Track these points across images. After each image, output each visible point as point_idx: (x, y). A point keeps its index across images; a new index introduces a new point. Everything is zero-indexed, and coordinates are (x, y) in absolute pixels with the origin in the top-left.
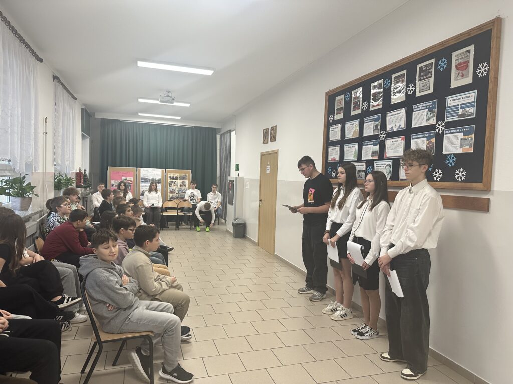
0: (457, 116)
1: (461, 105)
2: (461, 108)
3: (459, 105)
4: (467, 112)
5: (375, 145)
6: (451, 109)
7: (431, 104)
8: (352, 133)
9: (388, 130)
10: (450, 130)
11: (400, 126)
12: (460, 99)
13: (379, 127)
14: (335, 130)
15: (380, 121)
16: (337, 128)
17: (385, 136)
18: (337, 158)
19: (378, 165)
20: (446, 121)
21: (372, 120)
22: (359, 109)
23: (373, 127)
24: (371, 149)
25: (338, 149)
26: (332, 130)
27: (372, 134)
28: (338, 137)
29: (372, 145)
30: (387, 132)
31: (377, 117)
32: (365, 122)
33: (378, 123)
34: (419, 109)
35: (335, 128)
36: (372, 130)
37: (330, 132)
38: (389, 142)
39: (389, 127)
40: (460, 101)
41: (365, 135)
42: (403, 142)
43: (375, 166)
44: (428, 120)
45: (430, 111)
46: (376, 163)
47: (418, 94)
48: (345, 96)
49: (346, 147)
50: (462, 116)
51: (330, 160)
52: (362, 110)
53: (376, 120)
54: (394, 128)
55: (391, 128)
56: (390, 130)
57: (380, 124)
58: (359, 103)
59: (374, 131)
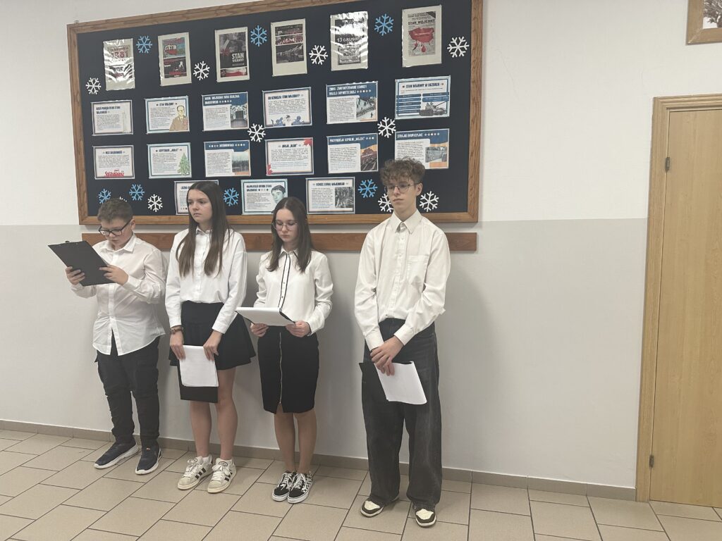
0: (418, 111)
1: (424, 95)
2: (424, 100)
3: (420, 95)
4: (435, 107)
5: (238, 149)
6: (406, 100)
7: (364, 87)
8: (171, 122)
9: (269, 122)
10: (407, 133)
11: (299, 118)
12: (422, 85)
13: (246, 117)
14: (111, 112)
15: (247, 104)
16: (119, 108)
17: (263, 134)
18: (128, 171)
19: (251, 186)
20: (397, 118)
21: (224, 100)
22: (186, 75)
23: (228, 114)
24: (230, 157)
25: (128, 152)
26: (99, 111)
27: (228, 127)
28: (125, 126)
29: (233, 150)
30: (266, 126)
31: (238, 96)
32: (206, 103)
33: (244, 108)
34: (340, 93)
35: (113, 108)
36: (229, 120)
37: (96, 115)
38: (274, 146)
39: (272, 117)
40: (422, 88)
41: (207, 129)
42: (308, 148)
43: (245, 188)
44: (361, 113)
45: (364, 98)
46: (246, 183)
47: (336, 67)
48: (135, 43)
49: (154, 150)
50: (427, 112)
51: (104, 175)
52: (193, 77)
53: (236, 102)
54: (285, 121)
55: (277, 121)
56: (275, 123)
57: (247, 111)
58: (181, 63)
59: (232, 122)
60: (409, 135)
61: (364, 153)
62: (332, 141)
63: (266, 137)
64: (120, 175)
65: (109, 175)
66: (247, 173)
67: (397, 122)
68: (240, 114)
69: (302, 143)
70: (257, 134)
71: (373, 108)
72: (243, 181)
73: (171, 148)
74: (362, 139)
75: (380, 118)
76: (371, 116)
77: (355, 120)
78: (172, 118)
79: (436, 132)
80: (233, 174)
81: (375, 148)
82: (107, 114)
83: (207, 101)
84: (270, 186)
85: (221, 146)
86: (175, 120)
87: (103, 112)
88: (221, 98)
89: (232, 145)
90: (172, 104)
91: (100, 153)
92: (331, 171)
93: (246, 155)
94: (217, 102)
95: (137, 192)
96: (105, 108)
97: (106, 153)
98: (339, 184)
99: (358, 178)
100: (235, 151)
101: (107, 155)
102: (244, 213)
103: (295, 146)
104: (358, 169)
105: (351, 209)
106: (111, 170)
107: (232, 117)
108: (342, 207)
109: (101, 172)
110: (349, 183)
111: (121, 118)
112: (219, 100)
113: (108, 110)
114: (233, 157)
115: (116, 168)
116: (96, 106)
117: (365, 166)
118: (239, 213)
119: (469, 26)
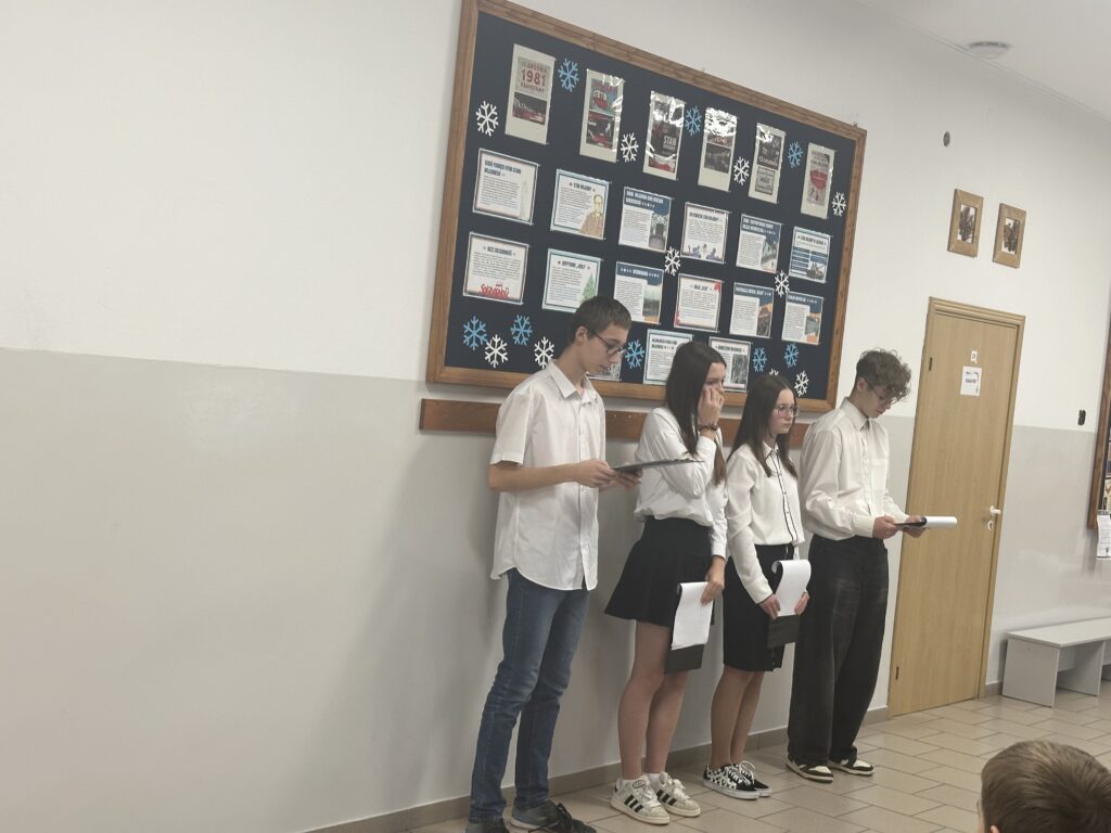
0: (806, 270)
1: (813, 253)
2: (812, 260)
3: (808, 251)
4: (817, 269)
5: (652, 281)
6: (799, 254)
7: (771, 226)
8: (583, 218)
9: (686, 250)
10: (796, 295)
11: (714, 251)
12: (811, 240)
13: (666, 234)
14: (508, 176)
15: (668, 216)
16: (519, 171)
17: (678, 265)
18: (514, 289)
19: (657, 341)
20: (790, 274)
21: (647, 201)
22: (611, 147)
23: (648, 224)
24: (643, 291)
25: (519, 253)
26: (489, 167)
27: (644, 245)
28: (521, 208)
29: (646, 281)
30: (684, 254)
31: (661, 201)
32: (628, 200)
33: (664, 220)
34: (752, 228)
35: (510, 169)
36: (648, 234)
37: (483, 172)
38: (686, 284)
39: (690, 243)
40: (811, 244)
41: (622, 241)
42: (717, 295)
43: (650, 343)
44: (765, 260)
45: (769, 241)
46: (652, 335)
47: (753, 193)
48: (557, 66)
49: (556, 260)
50: (811, 274)
51: (479, 290)
52: (620, 154)
53: (659, 209)
54: (701, 252)
55: (694, 250)
56: (692, 251)
57: (667, 224)
58: (609, 126)
59: (651, 237)
60: (798, 299)
61: (761, 313)
62: (737, 289)
63: (681, 270)
64: (503, 294)
65: (486, 291)
66: (655, 320)
67: (790, 278)
68: (660, 228)
69: (712, 286)
70: (672, 262)
71: (774, 256)
72: (649, 331)
73: (578, 262)
74: (762, 293)
75: (779, 269)
76: (771, 267)
77: (758, 267)
78: (587, 212)
79: (814, 299)
80: (642, 318)
81: (770, 307)
82: (501, 178)
83: (629, 197)
84: (675, 343)
85: (635, 271)
86: (590, 217)
87: (494, 172)
88: (645, 197)
89: (646, 274)
90: (589, 189)
91: (478, 245)
92: (733, 331)
93: (656, 292)
94: (639, 202)
95: (522, 329)
96: (499, 166)
97: (489, 249)
98: (737, 350)
99: (755, 343)
100: (649, 283)
101: (489, 253)
102: (645, 382)
103: (706, 288)
104: (753, 333)
105: (743, 386)
106: (491, 283)
107: (652, 231)
108: (736, 382)
109: (475, 283)
110: (745, 350)
111: (519, 192)
112: (642, 200)
113: (503, 171)
114: (646, 292)
115: (499, 281)
116: (486, 158)
117: (761, 329)
118: (640, 381)
119: (846, 180)
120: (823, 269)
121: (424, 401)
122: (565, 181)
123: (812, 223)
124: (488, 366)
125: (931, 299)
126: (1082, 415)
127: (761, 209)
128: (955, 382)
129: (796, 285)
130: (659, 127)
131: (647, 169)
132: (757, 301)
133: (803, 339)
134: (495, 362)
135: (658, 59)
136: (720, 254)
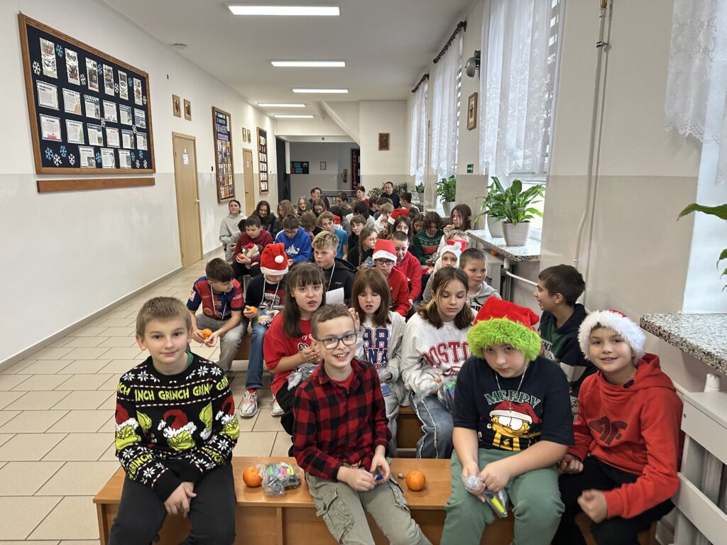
0: (140, 124)
2: (141, 120)
7: (128, 108)
8: (74, 107)
11: (114, 118)
13: (99, 112)
14: (48, 91)
15: (99, 105)
16: (51, 89)
17: (105, 124)
18: (58, 137)
19: (104, 152)
21: (92, 100)
22: (77, 79)
23: (94, 109)
25: (57, 121)
26: (41, 88)
27: (94, 117)
28: (54, 105)
30: (106, 119)
33: (98, 107)
34: (124, 109)
35: (48, 88)
36: (94, 113)
37: (39, 90)
38: (108, 130)
39: (107, 116)
40: (140, 114)
41: (87, 116)
42: (118, 134)
43: (102, 153)
44: (129, 121)
45: (128, 114)
46: (102, 150)
47: (121, 97)
48: (55, 47)
49: (69, 123)
50: (142, 125)
51: (47, 137)
52: (81, 82)
53: (96, 103)
54: (110, 119)
55: (108, 118)
57: (99, 109)
58: (75, 71)
60: (139, 134)
61: (130, 140)
62: (123, 131)
63: (106, 126)
64: (54, 138)
65: (50, 137)
66: (102, 145)
67: (136, 127)
68: (97, 109)
69: (116, 131)
70: (103, 123)
71: (131, 119)
73: (76, 124)
74: (130, 133)
75: (133, 124)
76: (130, 123)
77: (127, 123)
78: (75, 105)
79: (144, 134)
80: (98, 144)
81: (133, 137)
82: (46, 92)
83: (86, 98)
84: (110, 153)
85: (93, 127)
86: (76, 106)
87: (43, 90)
89: (96, 127)
90: (74, 95)
91: (44, 119)
92: (124, 147)
93: (100, 134)
94: (89, 101)
95: (63, 150)
96: (44, 87)
97: (47, 120)
98: (126, 154)
99: (131, 151)
100: (98, 131)
101: (47, 122)
103: (114, 132)
104: (130, 147)
105: (130, 166)
106: (51, 134)
107: (95, 111)
108: (128, 165)
109: (45, 135)
110: (128, 153)
111: (52, 97)
112: (90, 99)
113: (46, 89)
114: (98, 135)
115: (53, 133)
116: (40, 84)
117: (132, 146)
118: (101, 167)
119: (145, 92)
120: (144, 123)
121: (38, 182)
122: (66, 92)
123: (139, 107)
124: (56, 166)
125: (173, 132)
126: (212, 168)
127: (124, 102)
128: (182, 160)
129: (139, 129)
130: (91, 71)
131: (90, 88)
132: (129, 136)
133: (143, 149)
134: (57, 164)
135: (87, 46)
136: (116, 119)
